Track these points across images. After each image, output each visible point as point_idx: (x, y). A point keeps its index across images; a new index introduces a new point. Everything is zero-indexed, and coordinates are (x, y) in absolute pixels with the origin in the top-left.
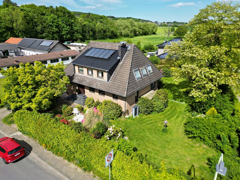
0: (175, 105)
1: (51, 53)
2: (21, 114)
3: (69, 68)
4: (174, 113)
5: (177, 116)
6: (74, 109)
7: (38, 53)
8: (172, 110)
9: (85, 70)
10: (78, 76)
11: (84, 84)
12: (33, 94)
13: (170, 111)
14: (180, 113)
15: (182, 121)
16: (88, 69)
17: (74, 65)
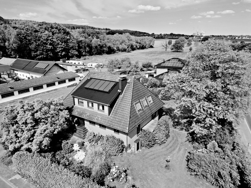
0: (176, 134)
1: (47, 76)
2: (20, 156)
3: (68, 100)
4: (176, 144)
5: (179, 149)
6: (75, 145)
7: (32, 75)
8: (173, 141)
9: (85, 103)
10: (78, 108)
11: (84, 117)
12: (32, 133)
13: (172, 142)
14: (181, 144)
15: (185, 154)
16: (88, 102)
17: (73, 97)
